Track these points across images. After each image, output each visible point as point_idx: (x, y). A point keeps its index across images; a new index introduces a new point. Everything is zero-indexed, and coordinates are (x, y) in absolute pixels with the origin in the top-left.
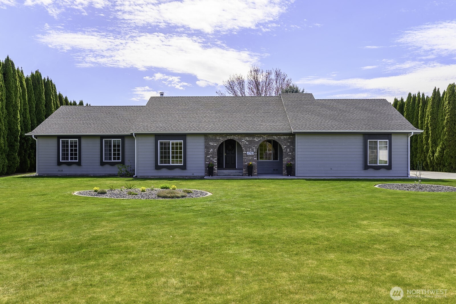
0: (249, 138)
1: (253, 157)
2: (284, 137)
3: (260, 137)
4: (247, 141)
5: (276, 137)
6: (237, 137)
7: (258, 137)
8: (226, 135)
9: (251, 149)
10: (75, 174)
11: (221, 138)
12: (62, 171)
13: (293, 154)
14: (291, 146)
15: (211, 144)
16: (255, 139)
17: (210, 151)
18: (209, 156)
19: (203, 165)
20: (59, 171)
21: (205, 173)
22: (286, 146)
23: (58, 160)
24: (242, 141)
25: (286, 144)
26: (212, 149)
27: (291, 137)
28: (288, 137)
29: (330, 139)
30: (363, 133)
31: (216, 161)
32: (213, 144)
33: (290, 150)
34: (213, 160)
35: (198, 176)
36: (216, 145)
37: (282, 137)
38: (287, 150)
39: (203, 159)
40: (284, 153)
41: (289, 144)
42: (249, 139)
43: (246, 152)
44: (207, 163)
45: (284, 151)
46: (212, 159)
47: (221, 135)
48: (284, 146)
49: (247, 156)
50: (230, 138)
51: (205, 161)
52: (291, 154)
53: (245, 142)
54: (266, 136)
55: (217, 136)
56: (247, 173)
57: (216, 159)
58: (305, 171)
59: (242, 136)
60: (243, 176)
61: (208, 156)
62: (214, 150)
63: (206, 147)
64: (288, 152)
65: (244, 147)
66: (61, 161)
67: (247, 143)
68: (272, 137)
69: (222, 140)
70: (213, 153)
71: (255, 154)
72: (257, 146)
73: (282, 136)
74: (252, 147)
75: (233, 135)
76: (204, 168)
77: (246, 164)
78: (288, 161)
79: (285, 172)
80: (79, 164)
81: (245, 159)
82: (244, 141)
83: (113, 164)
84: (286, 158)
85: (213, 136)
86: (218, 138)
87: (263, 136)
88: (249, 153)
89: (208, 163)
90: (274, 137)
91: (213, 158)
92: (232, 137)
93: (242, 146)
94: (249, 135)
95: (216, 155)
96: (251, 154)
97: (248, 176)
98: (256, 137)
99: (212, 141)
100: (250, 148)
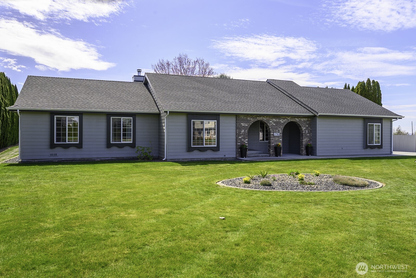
0: (276, 119)
1: (279, 138)
2: (304, 119)
3: (285, 119)
4: (275, 122)
5: (298, 119)
6: (265, 118)
7: (283, 119)
8: (256, 116)
9: (277, 131)
10: (73, 159)
11: (252, 119)
12: (56, 155)
13: (310, 135)
14: (309, 128)
15: (242, 125)
16: (281, 121)
17: (242, 131)
18: (241, 137)
19: (235, 147)
20: (52, 155)
21: (236, 154)
22: (305, 128)
23: (51, 142)
24: (270, 122)
25: (305, 126)
26: (243, 130)
27: (309, 119)
28: (307, 119)
29: (342, 122)
30: (364, 117)
31: (247, 142)
32: (244, 125)
33: (308, 132)
34: (245, 141)
35: (229, 158)
36: (247, 126)
37: (302, 120)
38: (306, 132)
39: (234, 141)
40: (304, 135)
41: (307, 126)
42: (276, 121)
43: (273, 133)
44: (238, 144)
45: (304, 132)
46: (243, 140)
47: (251, 115)
48: (304, 128)
49: (274, 137)
50: (259, 119)
51: (236, 142)
52: (309, 135)
53: (273, 123)
54: (289, 118)
55: (248, 117)
56: (273, 154)
57: (247, 140)
58: (324, 151)
59: (270, 118)
60: (270, 156)
61: (239, 137)
62: (245, 130)
63: (237, 128)
64: (306, 134)
65: (271, 128)
66: (55, 143)
67: (274, 124)
68: (295, 119)
69: (252, 120)
70: (244, 134)
71: (281, 135)
72: (282, 127)
73: (302, 118)
74: (278, 128)
75: (263, 116)
76: (235, 150)
77: (273, 144)
78: (306, 142)
79: (304, 152)
80: (80, 146)
81: (272, 140)
82: (271, 123)
83: (121, 146)
84: (305, 139)
85: (245, 117)
86: (249, 119)
87: (287, 118)
88: (276, 134)
89: (240, 144)
90: (296, 119)
91: (245, 139)
92: (262, 118)
93: (270, 127)
94: (276, 116)
95: (247, 136)
96: (277, 135)
97: (274, 156)
98: (282, 118)
99: (244, 122)
100: (276, 129)
